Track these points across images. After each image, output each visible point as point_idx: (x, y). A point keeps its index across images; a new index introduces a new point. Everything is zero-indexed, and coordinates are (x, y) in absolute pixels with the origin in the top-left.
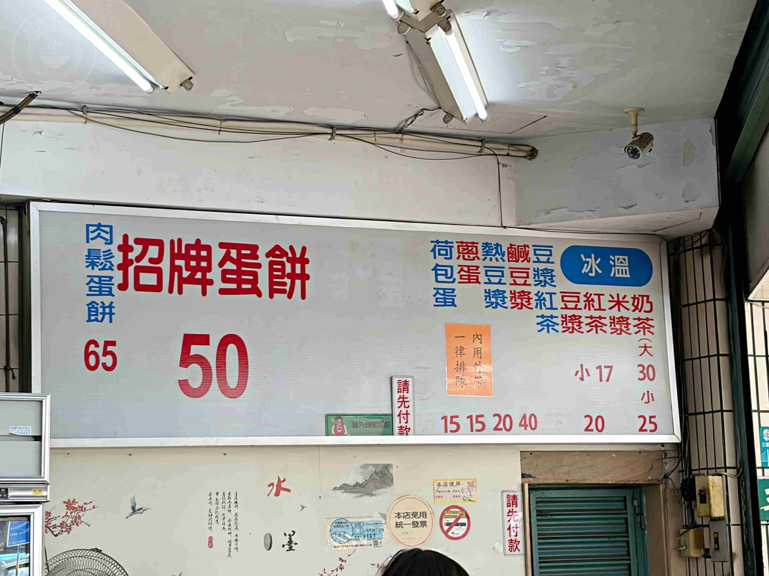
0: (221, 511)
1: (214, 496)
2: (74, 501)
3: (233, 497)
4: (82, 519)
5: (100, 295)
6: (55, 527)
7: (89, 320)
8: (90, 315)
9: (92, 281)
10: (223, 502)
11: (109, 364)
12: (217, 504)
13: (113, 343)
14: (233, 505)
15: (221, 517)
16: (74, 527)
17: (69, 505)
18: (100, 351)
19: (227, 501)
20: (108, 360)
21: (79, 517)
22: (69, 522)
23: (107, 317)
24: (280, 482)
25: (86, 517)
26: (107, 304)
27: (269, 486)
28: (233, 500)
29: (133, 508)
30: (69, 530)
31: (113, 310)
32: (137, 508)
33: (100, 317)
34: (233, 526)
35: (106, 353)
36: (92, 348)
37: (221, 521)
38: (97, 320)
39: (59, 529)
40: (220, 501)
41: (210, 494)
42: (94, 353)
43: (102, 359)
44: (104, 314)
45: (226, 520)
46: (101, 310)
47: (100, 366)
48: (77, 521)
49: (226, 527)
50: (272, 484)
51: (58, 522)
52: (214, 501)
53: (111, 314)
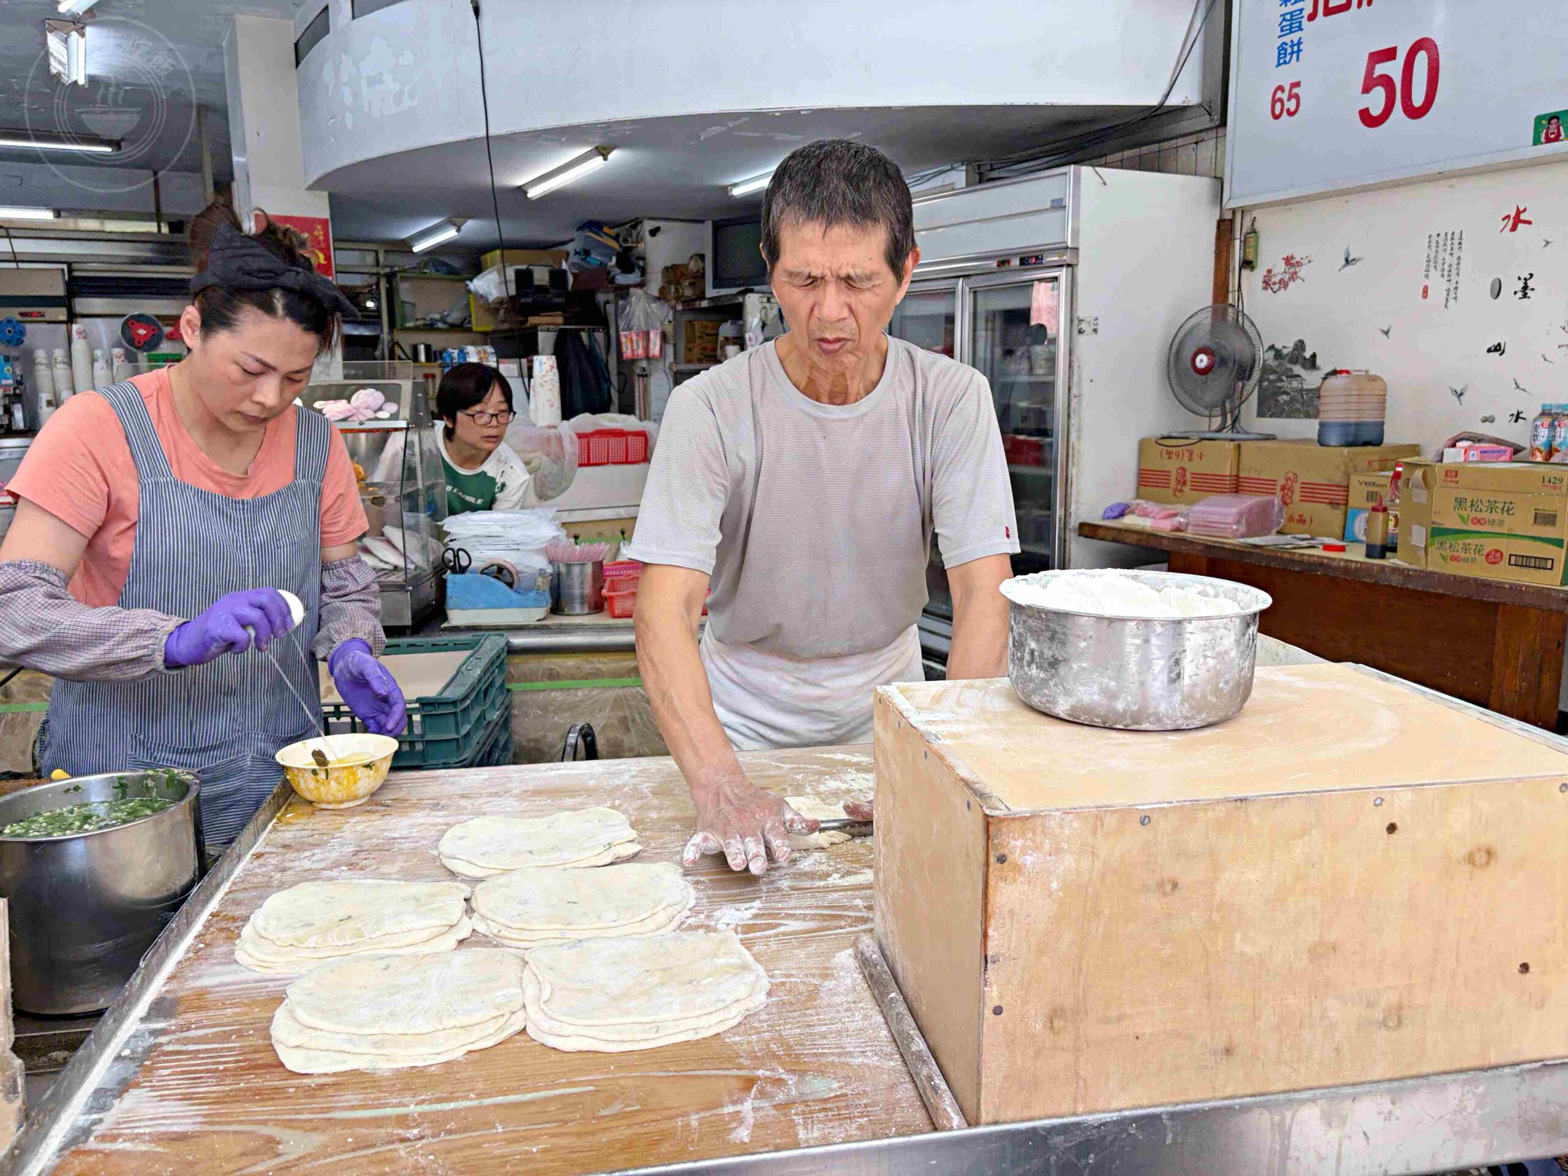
0: (1441, 255)
1: (1434, 239)
2: (1292, 257)
3: (1457, 236)
4: (1300, 274)
5: (1291, 32)
6: (1274, 284)
7: (1279, 64)
8: (1279, 58)
9: (1284, 20)
10: (1445, 245)
11: (1292, 109)
12: (1437, 247)
13: (1297, 84)
14: (1456, 246)
15: (1440, 262)
16: (1291, 284)
17: (1288, 261)
18: (1284, 96)
19: (1449, 243)
20: (1291, 105)
21: (1296, 273)
22: (1286, 279)
23: (1295, 55)
24: (1519, 212)
25: (1302, 272)
26: (1295, 42)
27: (1504, 219)
28: (1456, 242)
29: (1347, 260)
30: (1286, 287)
31: (1301, 47)
32: (1350, 258)
33: (1287, 59)
34: (1454, 272)
35: (1290, 98)
36: (1279, 94)
37: (1439, 267)
38: (1285, 62)
39: (1277, 286)
40: (1441, 243)
41: (1430, 236)
42: (1281, 100)
43: (1287, 105)
44: (1292, 53)
45: (1446, 266)
46: (1289, 50)
47: (1285, 113)
48: (1293, 277)
49: (1446, 273)
50: (1508, 217)
51: (1277, 279)
52: (1434, 244)
53: (1299, 51)
